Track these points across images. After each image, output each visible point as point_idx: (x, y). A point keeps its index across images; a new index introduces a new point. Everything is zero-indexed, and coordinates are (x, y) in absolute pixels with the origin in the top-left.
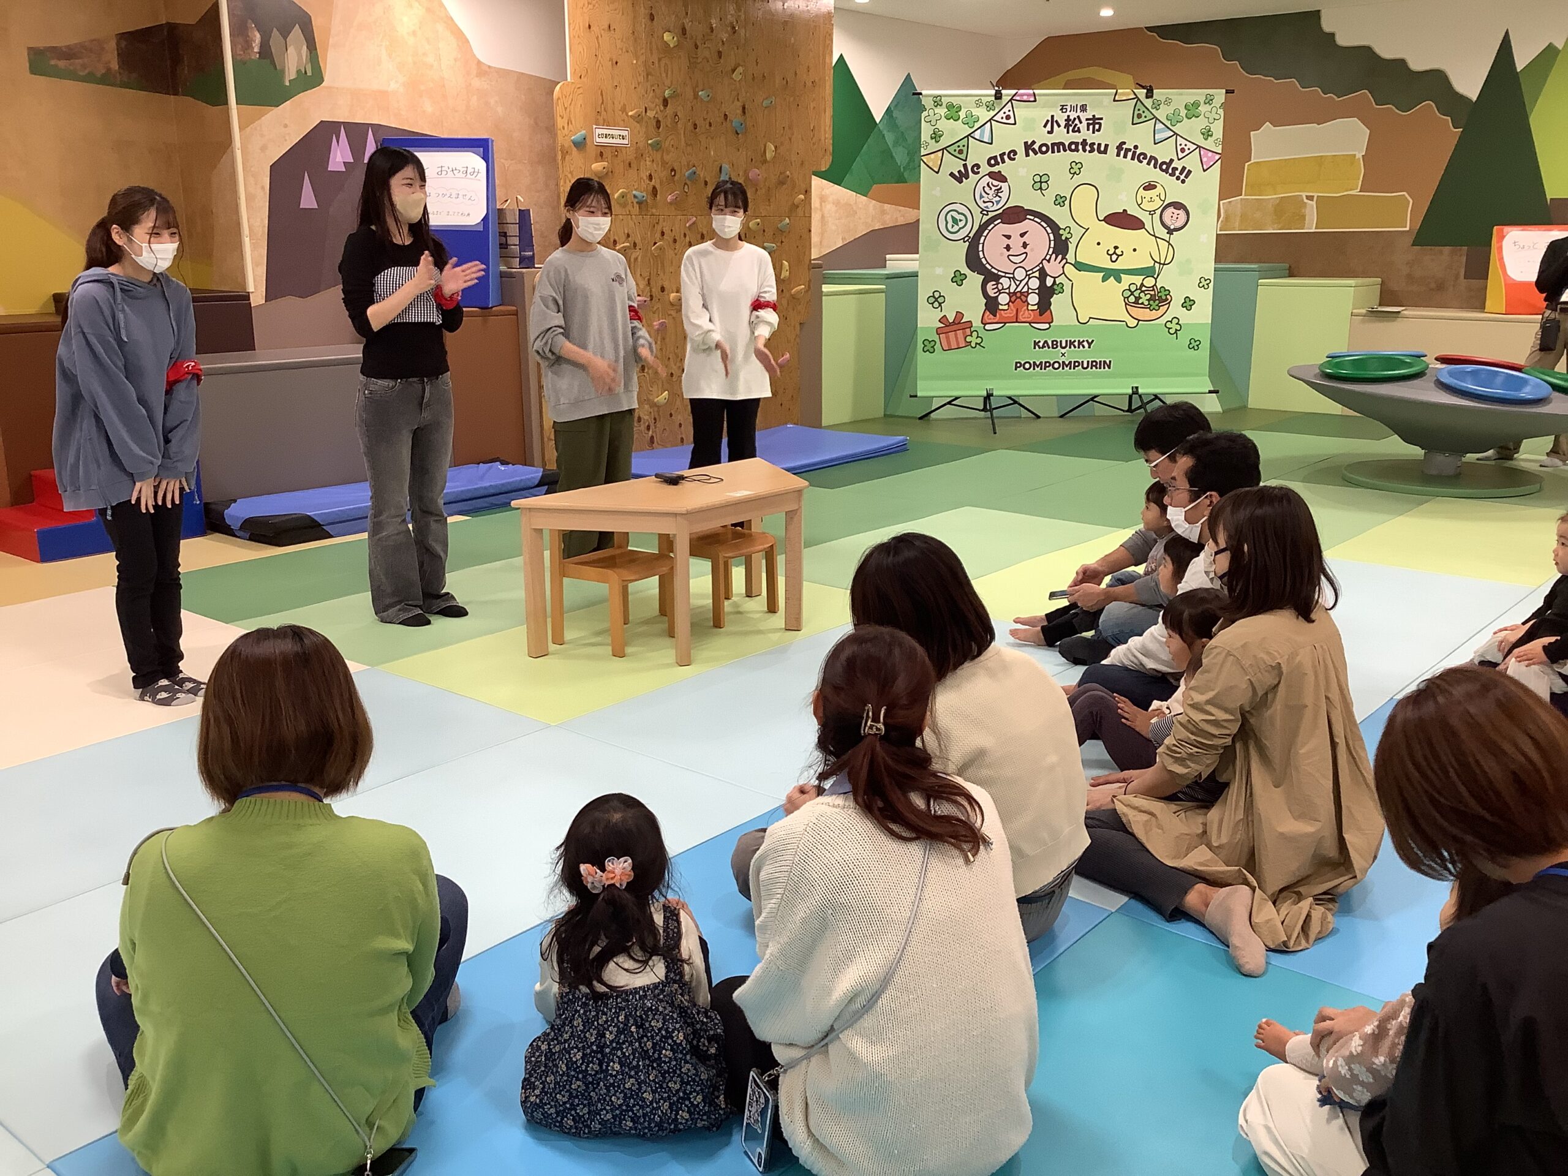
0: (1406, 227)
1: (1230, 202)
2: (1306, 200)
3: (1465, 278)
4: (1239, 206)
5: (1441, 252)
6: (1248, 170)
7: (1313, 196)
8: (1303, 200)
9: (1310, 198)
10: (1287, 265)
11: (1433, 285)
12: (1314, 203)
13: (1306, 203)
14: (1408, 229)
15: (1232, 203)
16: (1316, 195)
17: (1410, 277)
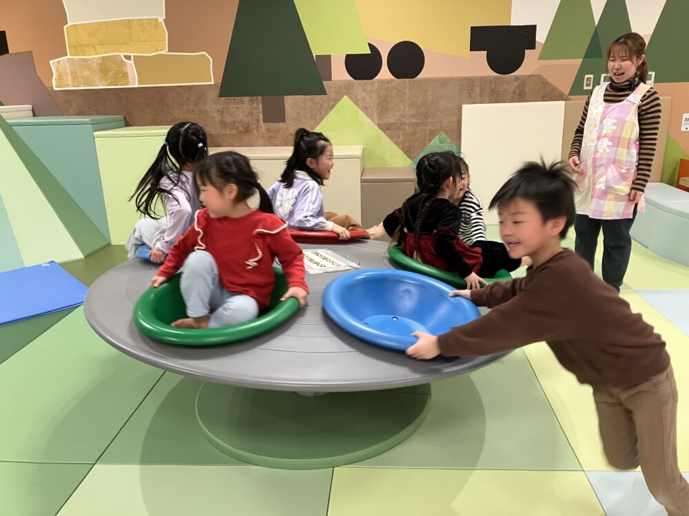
0: (211, 81)
1: (58, 62)
2: (124, 60)
3: (264, 122)
4: (67, 64)
5: (242, 102)
6: (68, 32)
7: (130, 56)
8: (122, 59)
9: (128, 58)
10: (121, 117)
11: (241, 129)
12: (132, 62)
13: (125, 62)
14: (213, 83)
15: (62, 63)
16: (132, 55)
17: (222, 122)
